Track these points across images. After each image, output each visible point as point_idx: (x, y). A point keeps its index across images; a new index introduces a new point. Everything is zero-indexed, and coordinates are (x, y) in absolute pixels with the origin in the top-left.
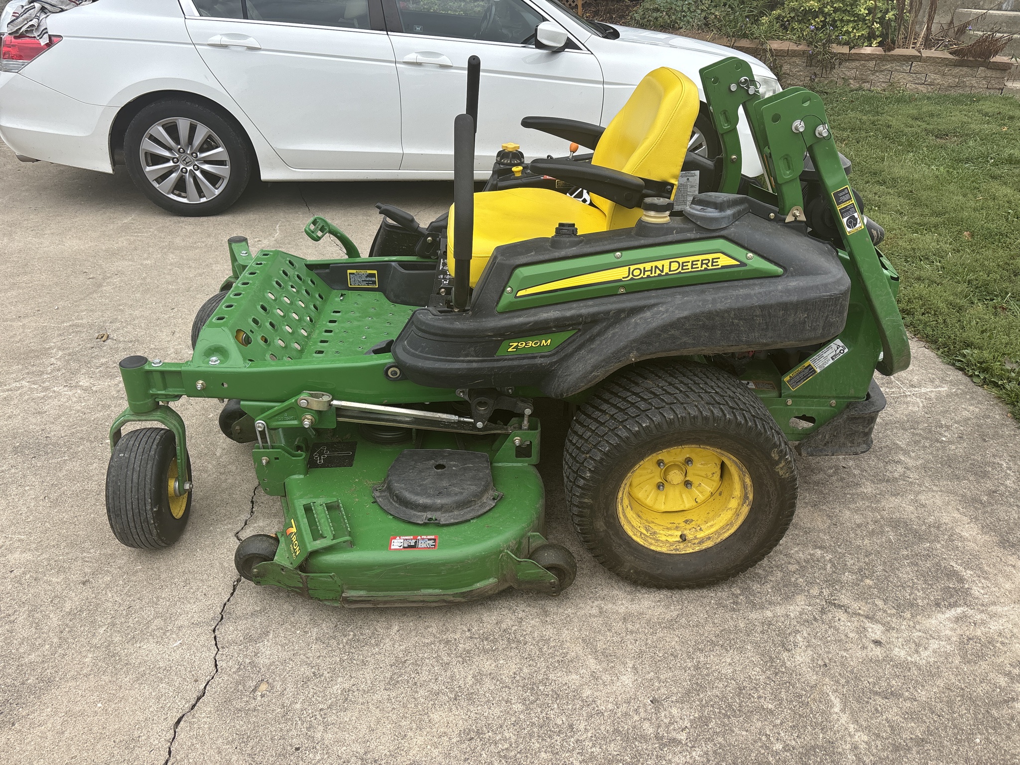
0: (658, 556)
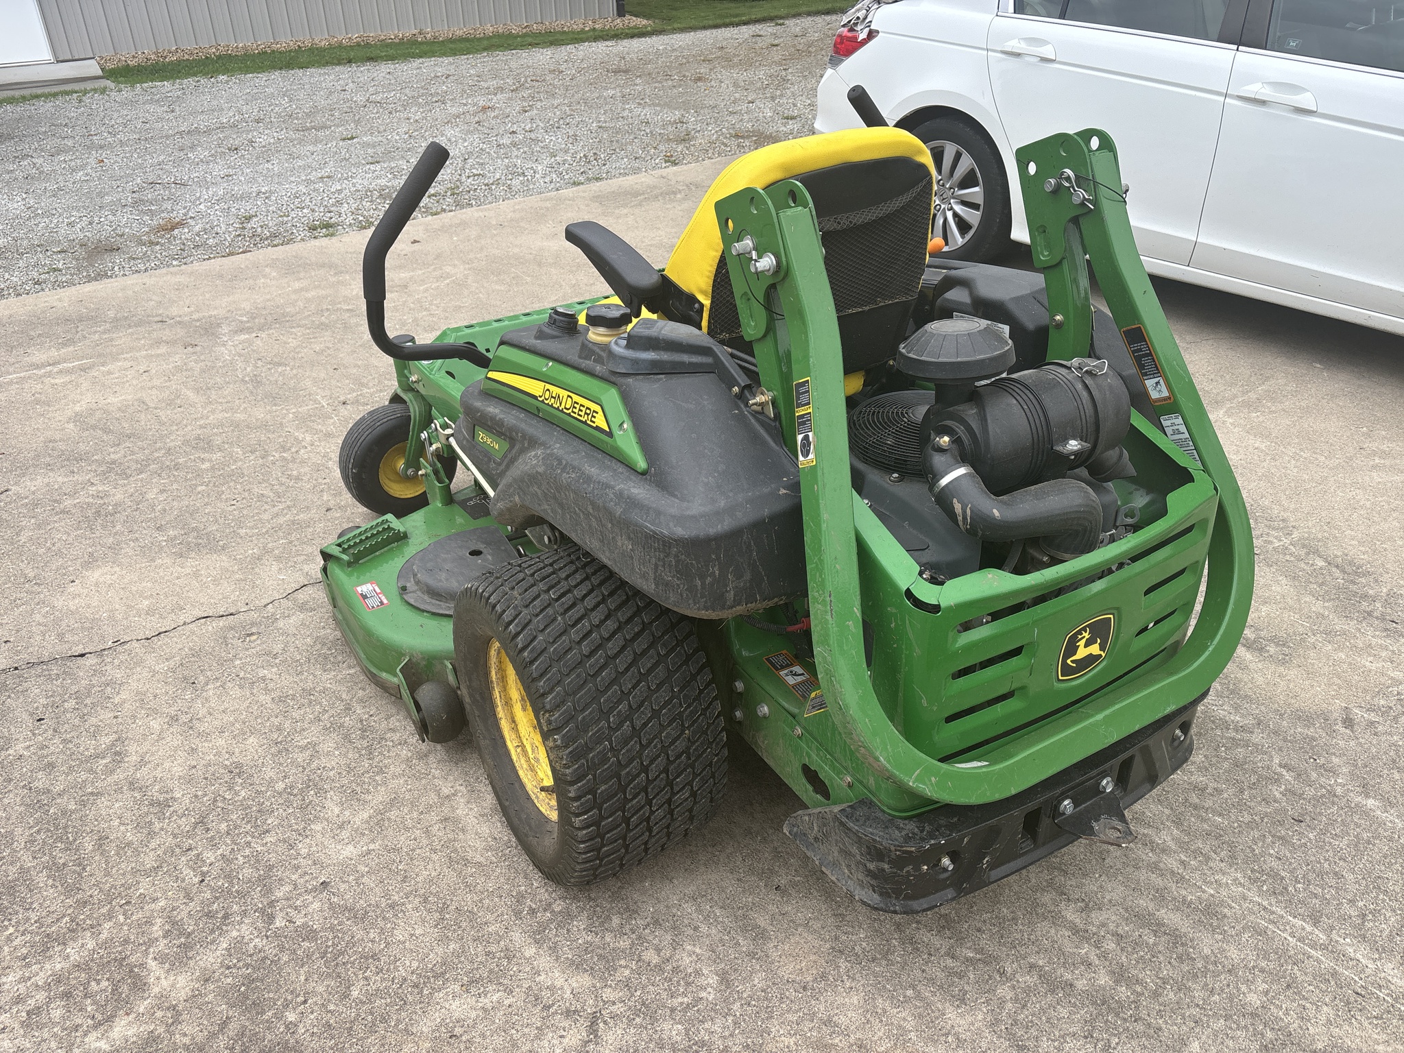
0: (517, 785)
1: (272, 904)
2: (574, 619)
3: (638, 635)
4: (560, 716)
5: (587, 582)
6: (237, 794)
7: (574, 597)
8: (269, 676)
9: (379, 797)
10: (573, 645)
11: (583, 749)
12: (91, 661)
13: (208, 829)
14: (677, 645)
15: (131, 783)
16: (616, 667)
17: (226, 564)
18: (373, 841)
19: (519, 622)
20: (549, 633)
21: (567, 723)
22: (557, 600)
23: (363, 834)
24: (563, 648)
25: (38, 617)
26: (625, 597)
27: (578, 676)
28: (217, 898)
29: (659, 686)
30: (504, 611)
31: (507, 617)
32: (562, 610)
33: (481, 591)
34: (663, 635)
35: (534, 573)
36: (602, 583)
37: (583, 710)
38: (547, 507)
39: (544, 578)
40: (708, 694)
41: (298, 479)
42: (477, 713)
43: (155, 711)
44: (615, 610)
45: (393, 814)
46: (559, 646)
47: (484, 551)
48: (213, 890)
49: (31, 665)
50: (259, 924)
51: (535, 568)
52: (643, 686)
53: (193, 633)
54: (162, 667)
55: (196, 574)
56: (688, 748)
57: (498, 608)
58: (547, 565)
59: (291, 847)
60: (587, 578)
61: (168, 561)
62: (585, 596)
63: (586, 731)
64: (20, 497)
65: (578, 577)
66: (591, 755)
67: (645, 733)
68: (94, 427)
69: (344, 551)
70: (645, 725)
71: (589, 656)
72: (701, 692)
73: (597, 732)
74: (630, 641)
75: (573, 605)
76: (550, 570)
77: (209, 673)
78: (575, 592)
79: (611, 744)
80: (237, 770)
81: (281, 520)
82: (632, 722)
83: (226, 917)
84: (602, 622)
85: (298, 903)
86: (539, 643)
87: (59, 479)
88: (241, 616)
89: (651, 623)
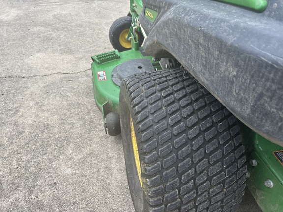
1: (34, 186)
2: (172, 111)
3: (208, 129)
4: (152, 169)
5: (183, 91)
6: (43, 136)
7: (175, 97)
8: (69, 95)
9: (86, 151)
10: (169, 127)
11: (162, 191)
12: (25, 79)
13: (29, 147)
14: (230, 140)
15: (15, 123)
16: (192, 146)
17: (72, 58)
18: (78, 169)
19: (141, 106)
20: (156, 117)
21: (156, 174)
22: (165, 97)
23: (76, 165)
24: (162, 128)
25: (19, 64)
26: (204, 104)
27: (168, 147)
28: (19, 177)
29: (215, 163)
30: (135, 97)
31: (135, 101)
32: (166, 104)
33: (127, 83)
34: (224, 131)
35: (156, 79)
36: (191, 93)
37: (167, 169)
38: (170, 41)
39: (160, 83)
40: (242, 171)
41: (100, 38)
42: (124, 132)
43: (33, 99)
44: (197, 110)
45: (89, 159)
46: (161, 126)
47: (143, 67)
48: (19, 173)
49: (10, 77)
50: (27, 195)
51: (157, 77)
52: (206, 161)
53: (55, 77)
54: (42, 85)
55: (63, 60)
56: (223, 199)
57: (132, 95)
58: (163, 77)
59: (51, 163)
60: (183, 88)
61: (58, 55)
62: (181, 98)
63: (166, 182)
64: (31, 32)
65: (179, 86)
66: (166, 195)
67: (201, 188)
68: (57, 18)
69: (98, 59)
70: (202, 184)
71: (177, 136)
72: (239, 169)
73: (172, 184)
74: (203, 131)
75: (173, 102)
76: (164, 79)
77: (53, 90)
78: (176, 95)
79: (179, 191)
80: (47, 126)
81: (92, 49)
82: (194, 181)
83: (17, 187)
84: (188, 116)
85: (43, 189)
86: (149, 121)
87: (43, 29)
88: (69, 75)
89: (217, 123)
